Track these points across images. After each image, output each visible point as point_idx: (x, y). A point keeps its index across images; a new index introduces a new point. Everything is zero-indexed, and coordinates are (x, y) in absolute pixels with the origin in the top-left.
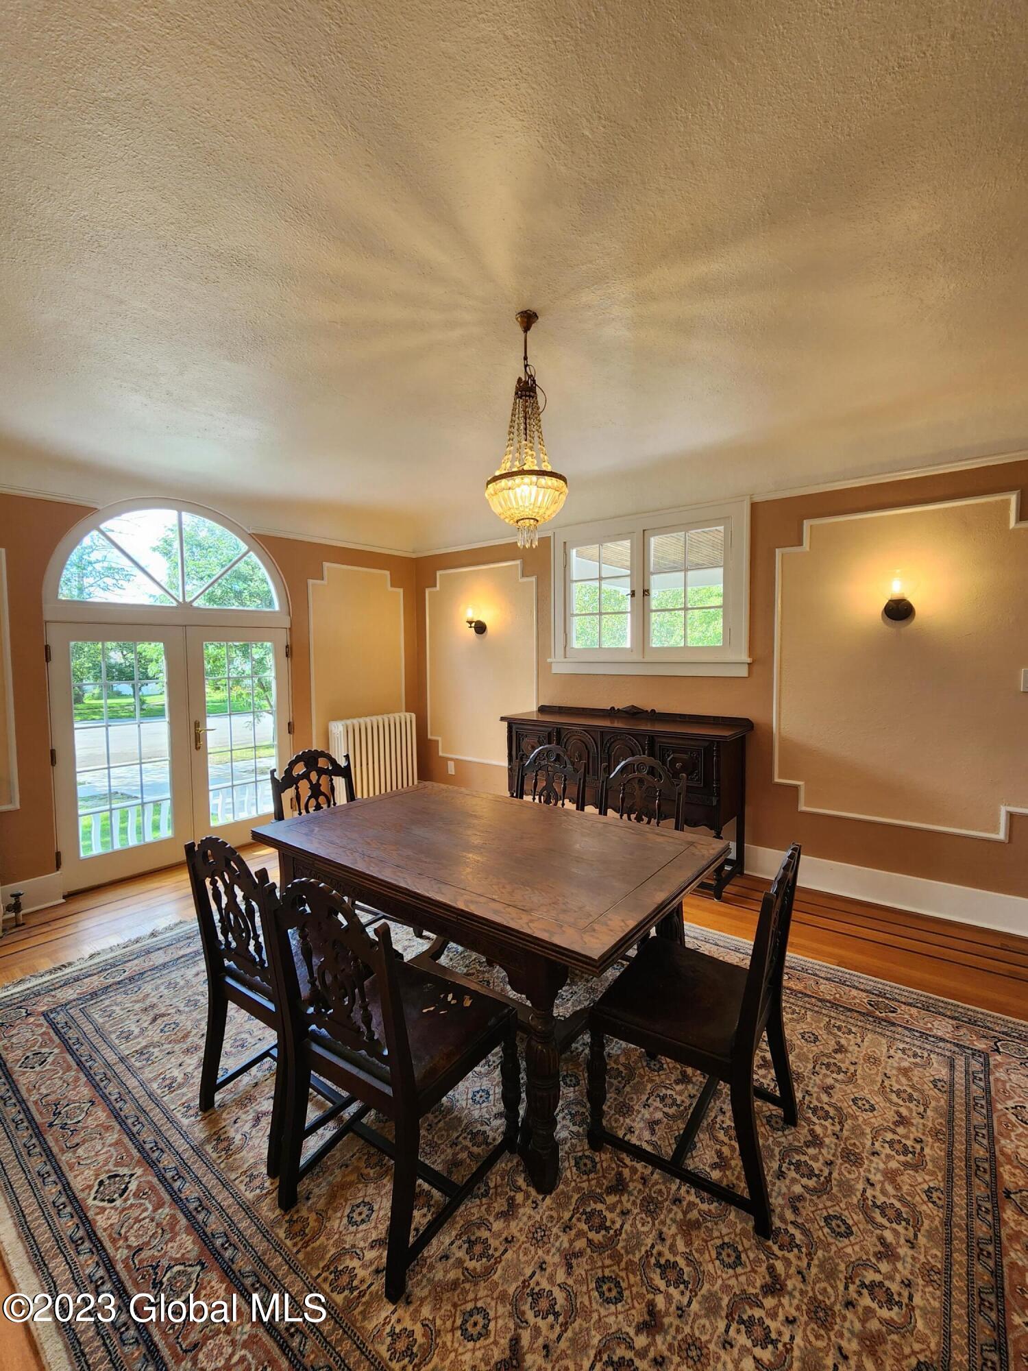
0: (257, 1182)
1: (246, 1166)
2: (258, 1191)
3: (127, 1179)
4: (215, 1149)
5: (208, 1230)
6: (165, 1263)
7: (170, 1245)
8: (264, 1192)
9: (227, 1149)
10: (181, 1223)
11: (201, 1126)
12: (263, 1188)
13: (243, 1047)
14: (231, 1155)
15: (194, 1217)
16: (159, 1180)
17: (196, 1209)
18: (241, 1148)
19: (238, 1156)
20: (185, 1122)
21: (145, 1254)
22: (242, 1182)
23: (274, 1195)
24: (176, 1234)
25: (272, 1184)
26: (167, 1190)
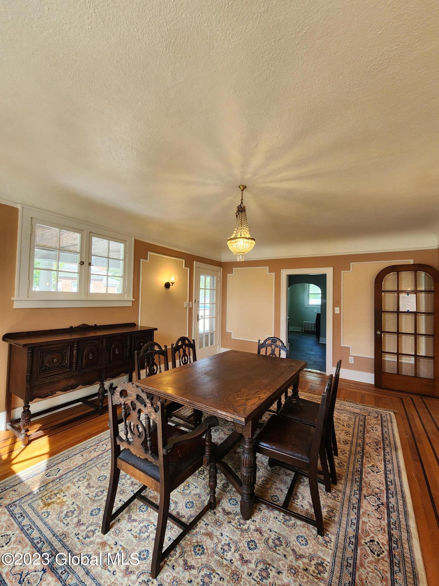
0: (335, 495)
1: (333, 501)
2: (337, 493)
3: (368, 544)
4: (335, 516)
5: (357, 501)
6: (374, 508)
7: (369, 510)
8: (336, 491)
9: (332, 511)
10: (362, 511)
11: (330, 529)
12: (335, 492)
13: (279, 538)
14: (333, 508)
15: (358, 508)
16: (358, 530)
17: (357, 495)
18: (328, 506)
19: (332, 506)
20: (333, 538)
21: (377, 516)
22: (338, 499)
23: (335, 487)
24: (366, 510)
25: (332, 490)
26: (359, 524)
